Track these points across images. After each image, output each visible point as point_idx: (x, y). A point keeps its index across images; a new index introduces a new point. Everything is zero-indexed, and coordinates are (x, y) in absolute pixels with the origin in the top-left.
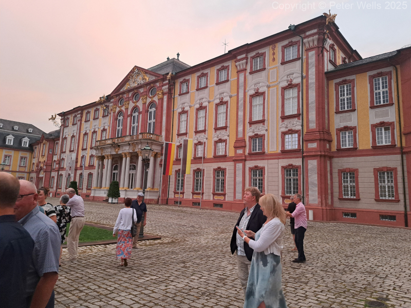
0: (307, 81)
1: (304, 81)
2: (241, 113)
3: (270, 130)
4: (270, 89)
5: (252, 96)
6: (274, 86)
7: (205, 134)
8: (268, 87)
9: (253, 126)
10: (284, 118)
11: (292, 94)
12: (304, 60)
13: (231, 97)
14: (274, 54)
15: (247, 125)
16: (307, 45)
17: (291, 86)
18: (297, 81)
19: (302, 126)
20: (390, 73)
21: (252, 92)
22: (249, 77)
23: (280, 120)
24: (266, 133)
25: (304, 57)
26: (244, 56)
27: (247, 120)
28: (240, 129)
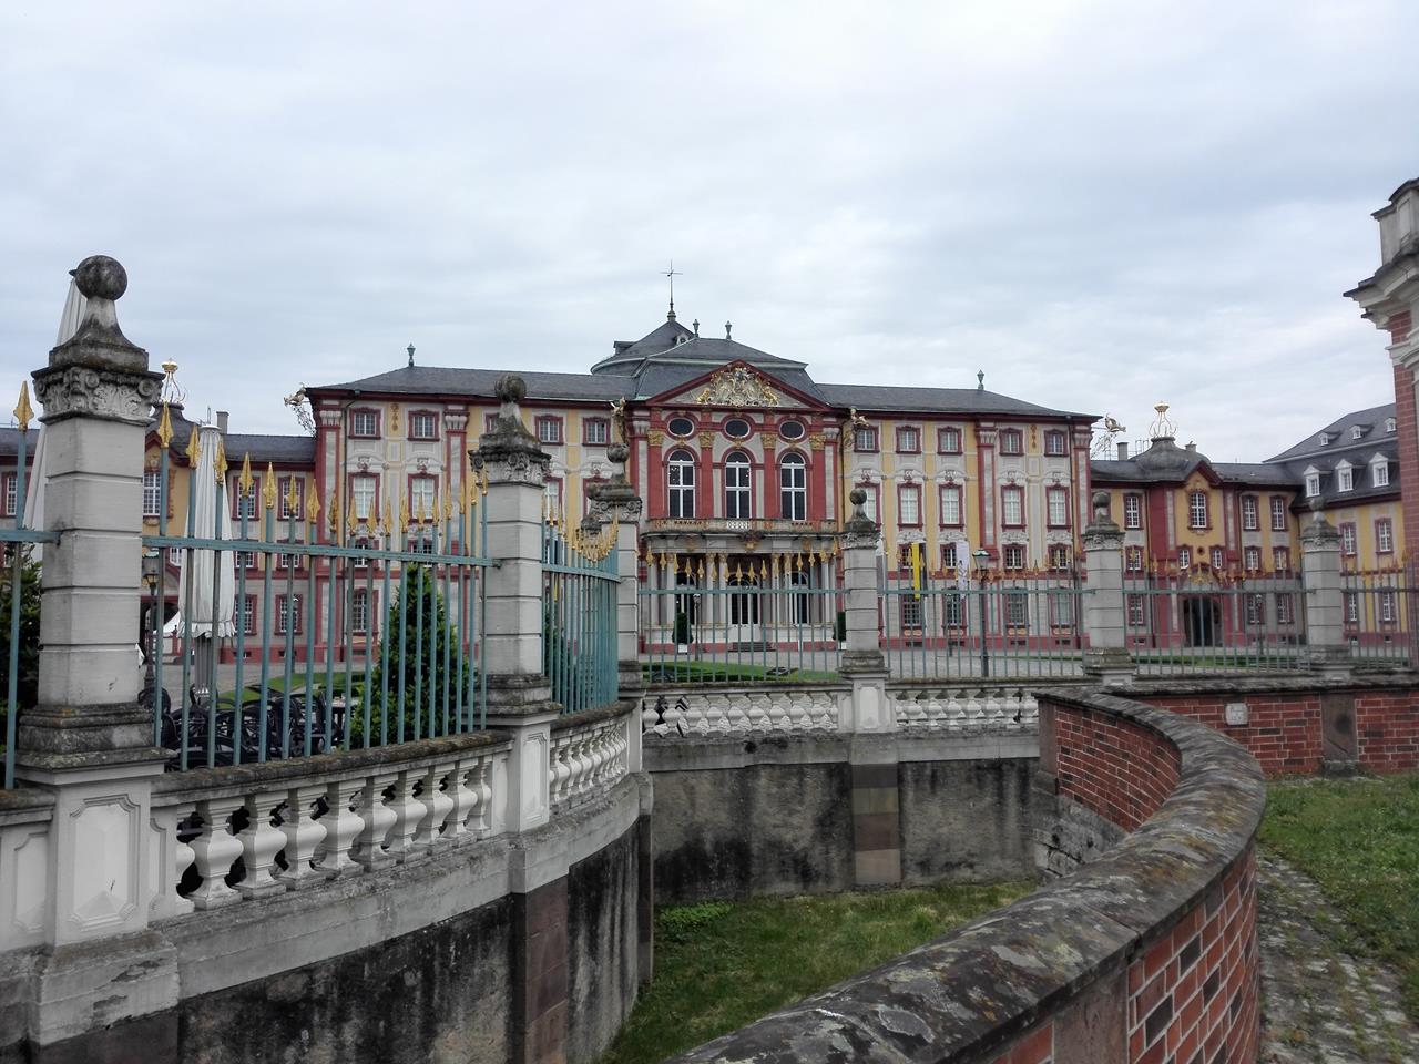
0: (1078, 486)
1: (1074, 485)
2: (988, 510)
3: (1032, 540)
4: (1031, 485)
5: (1004, 488)
6: (1036, 482)
7: (921, 530)
8: (1028, 481)
9: (1008, 532)
10: (1050, 527)
11: (1057, 498)
12: (1073, 460)
13: (966, 480)
14: (1034, 437)
15: (1000, 529)
16: (1077, 443)
17: (1057, 487)
18: (1065, 483)
19: (1073, 540)
20: (1140, 496)
21: (1005, 483)
22: (1000, 460)
23: (1046, 530)
24: (1027, 543)
25: (1073, 455)
26: (991, 425)
27: (999, 522)
28: (989, 532)
